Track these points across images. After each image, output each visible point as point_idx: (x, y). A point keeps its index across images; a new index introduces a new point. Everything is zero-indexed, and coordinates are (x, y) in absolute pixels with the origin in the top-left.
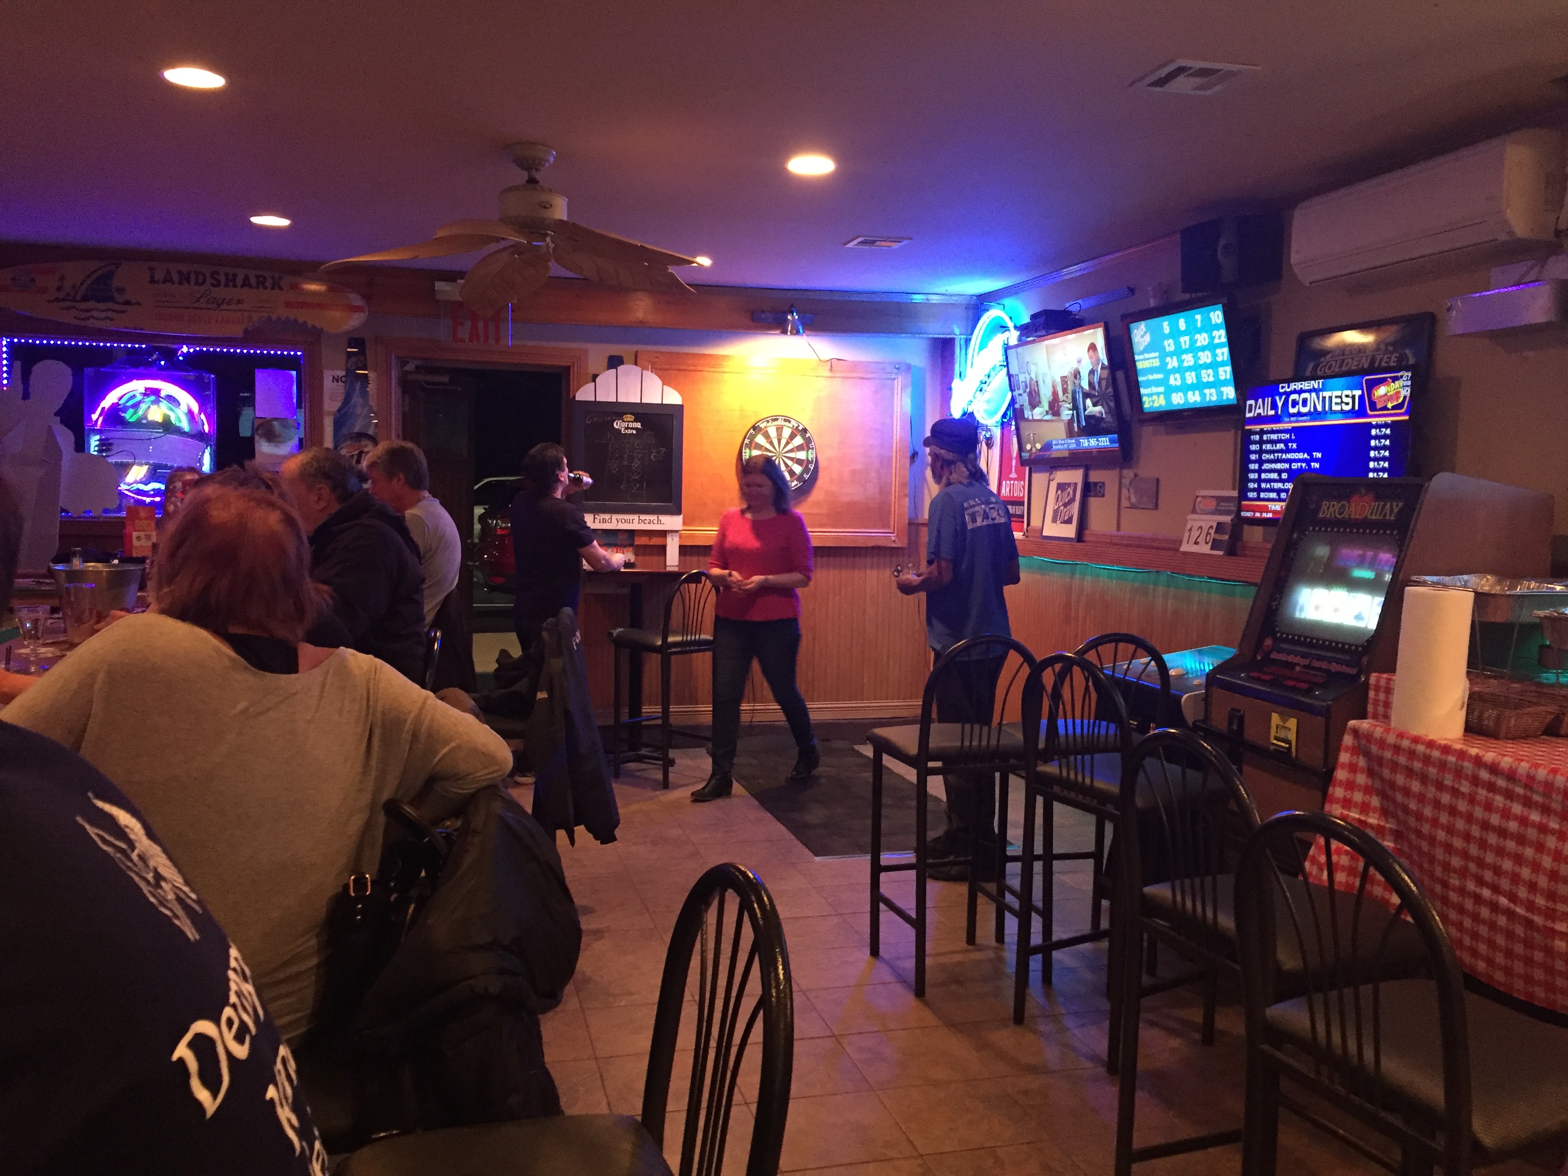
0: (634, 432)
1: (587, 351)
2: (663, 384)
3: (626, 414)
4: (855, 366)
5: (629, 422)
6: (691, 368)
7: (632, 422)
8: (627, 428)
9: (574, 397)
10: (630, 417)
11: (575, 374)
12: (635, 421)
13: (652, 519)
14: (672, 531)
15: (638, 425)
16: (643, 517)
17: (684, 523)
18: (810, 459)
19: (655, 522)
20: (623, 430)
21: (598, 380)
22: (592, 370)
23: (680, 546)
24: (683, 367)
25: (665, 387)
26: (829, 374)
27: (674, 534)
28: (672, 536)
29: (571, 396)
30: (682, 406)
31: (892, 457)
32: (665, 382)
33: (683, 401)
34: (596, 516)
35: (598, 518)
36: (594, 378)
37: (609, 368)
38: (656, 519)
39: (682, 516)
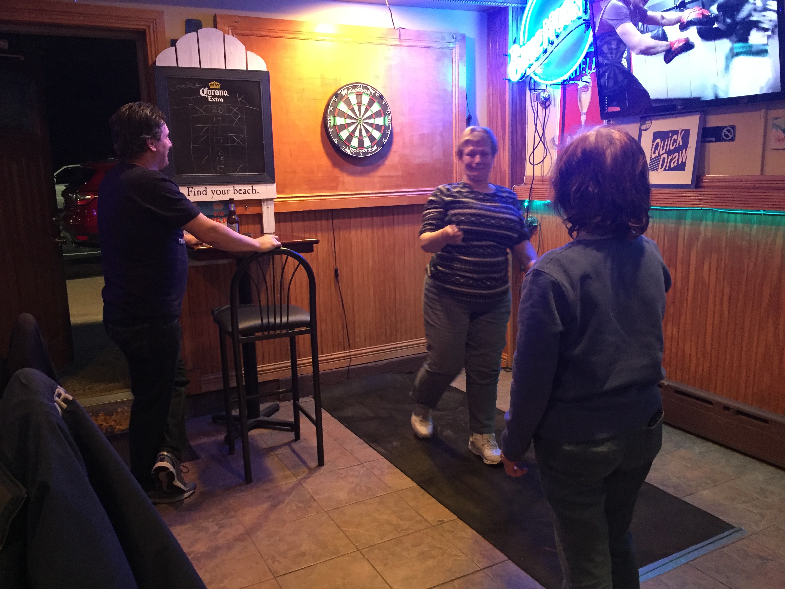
0: (222, 100)
1: (161, 13)
2: (247, 49)
3: (212, 81)
4: (419, 35)
5: (215, 89)
6: (272, 34)
7: (218, 90)
8: (214, 96)
9: (155, 63)
10: (215, 85)
11: (152, 38)
12: (222, 89)
13: (247, 189)
14: (267, 200)
15: (225, 93)
16: (238, 187)
17: (278, 192)
18: (387, 125)
19: (250, 191)
20: (209, 98)
21: (178, 44)
22: (169, 35)
23: (276, 214)
24: (263, 33)
25: (248, 52)
26: (398, 43)
27: (269, 202)
28: (267, 205)
29: (150, 63)
30: (267, 73)
31: (452, 121)
32: (249, 48)
33: (267, 67)
34: (190, 189)
35: (193, 190)
36: (173, 43)
37: (187, 32)
38: (251, 188)
39: (275, 184)
